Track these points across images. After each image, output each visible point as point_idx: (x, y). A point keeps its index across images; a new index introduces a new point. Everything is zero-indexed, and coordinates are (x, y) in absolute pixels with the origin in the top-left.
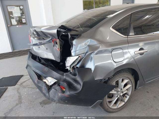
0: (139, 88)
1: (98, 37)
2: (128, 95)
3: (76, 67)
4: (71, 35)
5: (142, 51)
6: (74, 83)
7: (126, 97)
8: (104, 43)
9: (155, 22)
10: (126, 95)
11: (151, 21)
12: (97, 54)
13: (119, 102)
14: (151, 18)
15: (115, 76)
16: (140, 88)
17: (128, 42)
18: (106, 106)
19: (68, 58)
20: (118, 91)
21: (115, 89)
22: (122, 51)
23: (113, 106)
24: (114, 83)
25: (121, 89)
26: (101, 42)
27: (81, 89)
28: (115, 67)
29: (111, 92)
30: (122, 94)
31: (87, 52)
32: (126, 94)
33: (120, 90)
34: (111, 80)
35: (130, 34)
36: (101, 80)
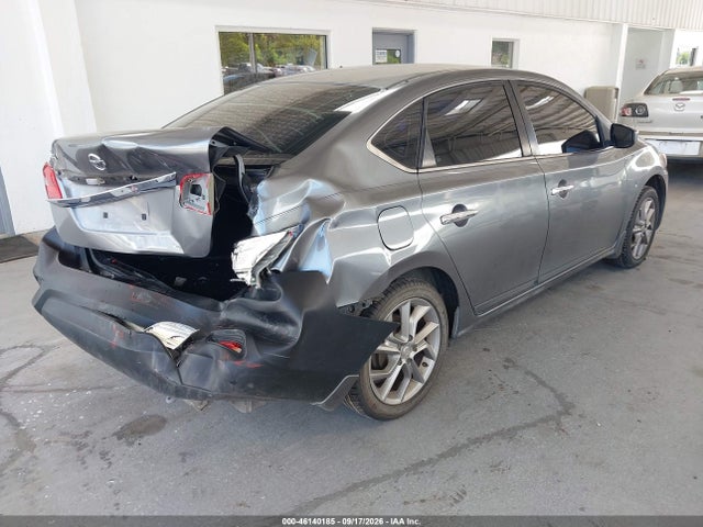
0: (460, 334)
1: (334, 172)
2: (431, 357)
3: (273, 271)
4: (246, 167)
5: (461, 215)
6: (267, 326)
7: (426, 365)
8: (356, 191)
9: (489, 122)
10: (425, 359)
11: (478, 119)
12: (335, 225)
13: (407, 382)
14: (478, 108)
15: (389, 295)
16: (463, 332)
17: (421, 188)
18: (371, 395)
19: (240, 243)
20: (402, 344)
21: (391, 335)
22: (405, 213)
23: (388, 396)
24: (389, 318)
25: (411, 337)
26: (347, 188)
27: (298, 338)
28: (390, 265)
29: (380, 348)
30: (412, 355)
31: (305, 222)
32: (423, 353)
33: (406, 340)
34: (379, 307)
35: (425, 163)
36: (353, 306)
